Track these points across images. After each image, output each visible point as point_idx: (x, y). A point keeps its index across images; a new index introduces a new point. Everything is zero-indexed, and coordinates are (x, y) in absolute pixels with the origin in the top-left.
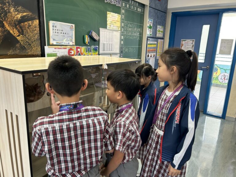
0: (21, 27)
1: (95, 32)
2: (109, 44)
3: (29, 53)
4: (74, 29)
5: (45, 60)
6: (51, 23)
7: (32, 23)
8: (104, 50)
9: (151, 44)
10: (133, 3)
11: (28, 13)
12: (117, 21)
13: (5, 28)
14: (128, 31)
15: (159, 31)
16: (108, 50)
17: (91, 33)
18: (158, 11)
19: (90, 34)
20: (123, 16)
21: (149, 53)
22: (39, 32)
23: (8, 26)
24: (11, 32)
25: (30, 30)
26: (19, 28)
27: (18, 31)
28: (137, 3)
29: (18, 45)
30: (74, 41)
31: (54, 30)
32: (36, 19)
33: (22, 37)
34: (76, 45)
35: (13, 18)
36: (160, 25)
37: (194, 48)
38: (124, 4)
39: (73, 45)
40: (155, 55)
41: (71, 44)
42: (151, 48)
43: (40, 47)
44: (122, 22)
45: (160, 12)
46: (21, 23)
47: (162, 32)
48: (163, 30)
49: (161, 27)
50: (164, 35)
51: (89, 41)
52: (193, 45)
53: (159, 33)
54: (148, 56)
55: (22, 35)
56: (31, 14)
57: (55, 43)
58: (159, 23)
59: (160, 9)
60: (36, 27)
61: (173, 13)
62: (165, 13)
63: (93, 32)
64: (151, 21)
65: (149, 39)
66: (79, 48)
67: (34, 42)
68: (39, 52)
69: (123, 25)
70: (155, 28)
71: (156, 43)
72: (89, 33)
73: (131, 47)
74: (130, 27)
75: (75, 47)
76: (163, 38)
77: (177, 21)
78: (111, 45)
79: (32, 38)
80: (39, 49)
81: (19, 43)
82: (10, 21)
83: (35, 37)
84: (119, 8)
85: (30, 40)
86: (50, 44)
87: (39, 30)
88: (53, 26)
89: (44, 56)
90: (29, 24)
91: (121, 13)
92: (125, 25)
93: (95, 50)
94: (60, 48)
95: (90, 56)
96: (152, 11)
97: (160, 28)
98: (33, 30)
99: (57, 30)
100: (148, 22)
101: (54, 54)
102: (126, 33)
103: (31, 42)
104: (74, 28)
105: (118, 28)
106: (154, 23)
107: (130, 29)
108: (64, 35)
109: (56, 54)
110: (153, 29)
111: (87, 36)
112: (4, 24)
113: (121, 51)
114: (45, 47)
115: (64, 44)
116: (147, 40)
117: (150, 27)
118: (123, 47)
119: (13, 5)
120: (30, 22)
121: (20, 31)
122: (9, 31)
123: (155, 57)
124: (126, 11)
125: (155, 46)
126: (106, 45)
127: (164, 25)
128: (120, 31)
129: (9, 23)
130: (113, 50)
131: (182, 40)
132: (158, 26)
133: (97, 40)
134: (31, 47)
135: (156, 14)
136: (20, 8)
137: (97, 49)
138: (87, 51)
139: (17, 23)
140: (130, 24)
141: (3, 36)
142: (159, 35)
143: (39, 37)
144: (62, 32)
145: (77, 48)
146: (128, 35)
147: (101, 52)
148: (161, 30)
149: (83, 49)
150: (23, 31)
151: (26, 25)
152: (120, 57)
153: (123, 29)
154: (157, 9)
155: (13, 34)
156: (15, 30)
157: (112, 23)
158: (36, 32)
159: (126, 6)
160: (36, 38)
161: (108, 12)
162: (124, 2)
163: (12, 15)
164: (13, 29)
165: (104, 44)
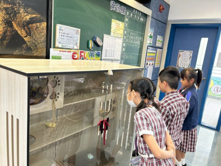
0: (29, 29)
1: (99, 38)
2: (112, 50)
3: (35, 55)
4: (80, 34)
5: (49, 62)
6: (58, 26)
7: (40, 25)
8: (106, 56)
9: (151, 53)
10: (136, 13)
11: (37, 15)
12: (120, 28)
13: (13, 28)
14: (129, 39)
15: (159, 41)
16: (110, 56)
17: (96, 38)
18: (159, 22)
19: (94, 40)
20: (126, 24)
21: (148, 61)
22: (45, 34)
23: (17, 26)
24: (19, 32)
25: (37, 32)
26: (27, 29)
27: (25, 32)
28: (140, 13)
29: (24, 46)
30: (78, 45)
31: (61, 33)
32: (45, 22)
33: (29, 38)
34: (80, 49)
35: (22, 19)
36: (160, 36)
37: (191, 59)
38: (128, 12)
39: (77, 49)
40: (153, 64)
41: (76, 47)
42: (150, 56)
43: (45, 48)
44: (125, 30)
45: (161, 23)
46: (29, 25)
47: (161, 42)
48: (162, 41)
49: (161, 37)
50: (163, 45)
51: (93, 46)
52: (190, 57)
53: (158, 42)
54: (147, 64)
55: (30, 36)
56: (39, 16)
57: (60, 46)
58: (159, 34)
59: (161, 20)
60: (43, 30)
61: (172, 25)
62: (165, 24)
63: (97, 37)
64: (151, 31)
65: (149, 47)
66: (82, 52)
67: (40, 44)
68: (44, 54)
69: (126, 33)
70: (155, 37)
71: (155, 52)
72: (93, 38)
73: (132, 55)
74: (132, 35)
75: (80, 51)
76: (161, 48)
77: (176, 32)
78: (113, 51)
79: (39, 40)
80: (45, 51)
81: (26, 44)
82: (19, 21)
83: (41, 38)
84: (123, 16)
85: (36, 41)
86: (56, 47)
87: (46, 32)
88: (60, 30)
89: (49, 58)
90: (37, 26)
91: (125, 21)
92: (127, 33)
93: (98, 55)
94: (64, 52)
95: (92, 61)
96: (153, 21)
97: (159, 38)
98: (40, 32)
99: (63, 33)
100: (149, 31)
101: (58, 56)
102: (128, 41)
103: (37, 44)
104: (80, 32)
105: (121, 35)
106: (155, 33)
107: (132, 37)
108: (70, 38)
109: (61, 56)
110: (153, 39)
111: (91, 41)
112: (12, 24)
113: (122, 58)
114: (50, 49)
115: (69, 48)
116: (147, 48)
117: (151, 37)
118: (124, 54)
119: (23, 6)
120: (38, 24)
121: (28, 32)
122: (17, 31)
123: (153, 65)
124: (130, 19)
125: (154, 55)
126: (108, 51)
127: (163, 35)
128: (122, 39)
129: (18, 24)
130: (114, 56)
131: (180, 50)
132: (158, 36)
133: (100, 45)
134: (37, 48)
135: (157, 24)
136: (29, 9)
137: (99, 54)
138: (90, 56)
139: (25, 24)
140: (133, 32)
141: (10, 35)
142: (159, 44)
143: (46, 40)
144: (68, 36)
145: (81, 52)
146: (130, 43)
147: (103, 58)
148: (161, 40)
149: (87, 53)
150: (30, 33)
151: (34, 26)
152: (121, 63)
153: (125, 36)
154: (159, 20)
155: (21, 34)
156: (22, 31)
157: (116, 30)
158: (43, 34)
159: (130, 15)
160: (43, 39)
161: (113, 20)
162: (128, 11)
163: (21, 16)
164: (21, 30)
165: (107, 50)
